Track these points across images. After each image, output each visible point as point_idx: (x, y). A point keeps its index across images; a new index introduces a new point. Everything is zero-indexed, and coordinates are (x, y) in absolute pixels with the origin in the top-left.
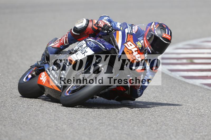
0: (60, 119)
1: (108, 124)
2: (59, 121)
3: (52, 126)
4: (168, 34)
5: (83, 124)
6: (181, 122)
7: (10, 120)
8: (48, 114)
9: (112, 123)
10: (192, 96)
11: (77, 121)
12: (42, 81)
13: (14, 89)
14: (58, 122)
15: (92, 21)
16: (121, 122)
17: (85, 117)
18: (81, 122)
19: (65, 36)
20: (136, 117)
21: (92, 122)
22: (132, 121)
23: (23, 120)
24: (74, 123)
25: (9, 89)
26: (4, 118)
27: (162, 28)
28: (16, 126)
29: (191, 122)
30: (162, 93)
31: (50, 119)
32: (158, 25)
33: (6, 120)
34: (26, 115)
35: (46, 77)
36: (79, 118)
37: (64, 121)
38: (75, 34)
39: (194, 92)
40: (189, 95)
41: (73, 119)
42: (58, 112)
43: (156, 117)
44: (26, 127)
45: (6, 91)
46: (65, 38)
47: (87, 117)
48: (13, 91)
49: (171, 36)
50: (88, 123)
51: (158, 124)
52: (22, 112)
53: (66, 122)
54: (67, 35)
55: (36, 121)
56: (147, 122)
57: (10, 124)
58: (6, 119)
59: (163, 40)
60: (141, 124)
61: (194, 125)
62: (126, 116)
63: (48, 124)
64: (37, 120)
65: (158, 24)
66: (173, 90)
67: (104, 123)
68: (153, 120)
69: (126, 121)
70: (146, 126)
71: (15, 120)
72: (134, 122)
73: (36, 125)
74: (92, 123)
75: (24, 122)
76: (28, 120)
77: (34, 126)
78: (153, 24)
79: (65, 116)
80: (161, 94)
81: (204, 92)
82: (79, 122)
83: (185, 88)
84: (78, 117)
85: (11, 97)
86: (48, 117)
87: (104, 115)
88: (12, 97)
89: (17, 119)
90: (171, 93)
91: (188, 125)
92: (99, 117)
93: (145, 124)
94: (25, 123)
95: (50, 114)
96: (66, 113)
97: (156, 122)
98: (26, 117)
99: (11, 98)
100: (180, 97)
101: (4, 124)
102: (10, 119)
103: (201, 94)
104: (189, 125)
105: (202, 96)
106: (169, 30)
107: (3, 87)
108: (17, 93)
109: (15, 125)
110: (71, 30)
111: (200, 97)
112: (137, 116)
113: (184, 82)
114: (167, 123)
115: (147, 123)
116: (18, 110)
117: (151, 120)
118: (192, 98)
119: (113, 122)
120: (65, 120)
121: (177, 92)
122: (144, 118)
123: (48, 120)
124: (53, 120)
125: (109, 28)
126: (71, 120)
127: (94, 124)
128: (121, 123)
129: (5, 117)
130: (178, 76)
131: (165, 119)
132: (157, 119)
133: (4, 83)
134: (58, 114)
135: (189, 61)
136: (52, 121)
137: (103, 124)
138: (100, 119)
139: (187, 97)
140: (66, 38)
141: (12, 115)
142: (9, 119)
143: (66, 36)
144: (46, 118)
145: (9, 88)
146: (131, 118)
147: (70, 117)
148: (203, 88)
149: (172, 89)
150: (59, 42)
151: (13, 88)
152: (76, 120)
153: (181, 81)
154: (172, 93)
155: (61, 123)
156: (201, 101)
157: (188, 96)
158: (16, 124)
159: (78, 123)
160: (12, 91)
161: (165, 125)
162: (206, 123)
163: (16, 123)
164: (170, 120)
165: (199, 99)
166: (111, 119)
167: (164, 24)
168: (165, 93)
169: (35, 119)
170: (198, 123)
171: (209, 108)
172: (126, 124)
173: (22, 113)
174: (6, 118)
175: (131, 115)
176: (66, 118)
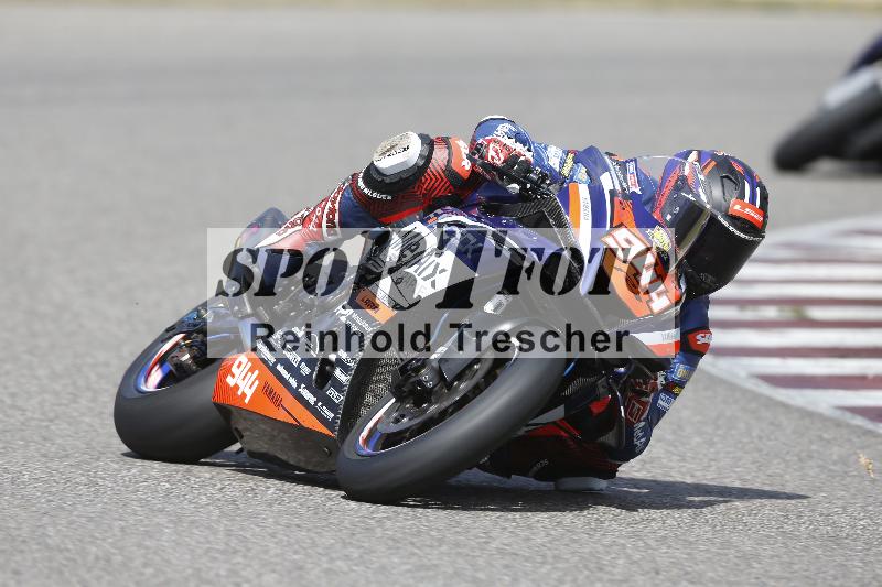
0: (249, 550)
1: (450, 571)
2: (245, 557)
3: (218, 575)
4: (753, 201)
5: (346, 569)
6: (755, 565)
7: (39, 550)
8: (201, 529)
9: (468, 567)
10: (800, 460)
11: (324, 559)
12: (239, 393)
13: (57, 422)
14: (240, 559)
15: (445, 141)
16: (504, 562)
17: (358, 541)
18: (339, 563)
19: (329, 204)
20: (567, 545)
21: (385, 560)
22: (551, 560)
23: (94, 549)
24: (310, 566)
25: (33, 419)
26: (14, 539)
27: (727, 177)
28: (67, 574)
29: (796, 567)
30: (677, 443)
31: (208, 550)
32: (714, 163)
33: (22, 551)
34: (106, 531)
35: (256, 373)
36: (332, 544)
37: (266, 557)
38: (374, 195)
39: (811, 442)
40: (788, 453)
41: (305, 549)
42: (243, 521)
43: (652, 543)
44: (107, 578)
45: (24, 428)
46: (326, 211)
47: (366, 540)
48: (53, 427)
49: (764, 208)
50: (368, 568)
51: (657, 573)
52: (92, 515)
53: (273, 560)
54: (335, 198)
55: (149, 556)
56: (614, 567)
57: (40, 565)
58: (23, 547)
59: (731, 228)
60: (586, 572)
61: (807, 577)
62: (528, 539)
63: (199, 570)
64: (155, 553)
65: (714, 157)
66: (720, 432)
67: (436, 566)
68: (637, 557)
69: (527, 559)
70: (611, 581)
71: (61, 551)
72: (560, 565)
73: (149, 571)
74: (383, 568)
75: (97, 558)
76: (113, 550)
77: (142, 574)
78: (693, 156)
79: (273, 535)
80: (671, 449)
81: (849, 440)
82: (332, 560)
83: (772, 424)
84: (323, 540)
85: (44, 456)
86: (202, 540)
87: (433, 533)
88: (50, 455)
89: (70, 547)
90: (712, 444)
91: (785, 578)
92: (412, 543)
93: (607, 573)
94: (102, 562)
95: (210, 528)
96: (277, 523)
97: (653, 565)
98: (110, 540)
99: (44, 460)
100: (753, 463)
101: (13, 565)
102: (39, 544)
103: (836, 451)
104: (789, 580)
105: (843, 461)
106: (755, 184)
107: (10, 412)
108: (70, 436)
109: (61, 573)
110: (355, 177)
111: (835, 463)
112: (575, 541)
113: (770, 399)
114: (697, 568)
115: (616, 571)
116: (76, 509)
117: (628, 557)
118: (802, 468)
119: (472, 565)
120: (272, 553)
121: (740, 442)
122: (601, 549)
123: (199, 551)
124: (223, 552)
125: (531, 172)
126: (296, 552)
127: (394, 572)
128: (506, 567)
129: (19, 536)
130: (743, 374)
131: (688, 554)
132: (656, 552)
133: (13, 395)
134: (242, 529)
135: (787, 313)
136: (217, 555)
137: (431, 573)
138: (416, 551)
139: (779, 464)
140: (332, 211)
141: (50, 528)
142: (35, 547)
143: (333, 203)
144: (193, 543)
145: (36, 416)
146: (549, 549)
147: (293, 541)
148: (848, 426)
149: (718, 427)
150: (300, 227)
151: (51, 415)
152: (320, 554)
153: (756, 397)
154: (719, 446)
155: (256, 567)
156: (837, 479)
157: (784, 461)
158: (66, 566)
159: (326, 566)
160: (47, 427)
161: (689, 577)
162: (859, 570)
163: (65, 562)
164: (709, 559)
165: (830, 470)
166: (466, 550)
167: (736, 161)
168: (688, 447)
169: (147, 548)
170: (824, 569)
171: (870, 508)
172: (526, 574)
173: (90, 520)
174: (24, 541)
175: (548, 535)
176: (276, 543)
